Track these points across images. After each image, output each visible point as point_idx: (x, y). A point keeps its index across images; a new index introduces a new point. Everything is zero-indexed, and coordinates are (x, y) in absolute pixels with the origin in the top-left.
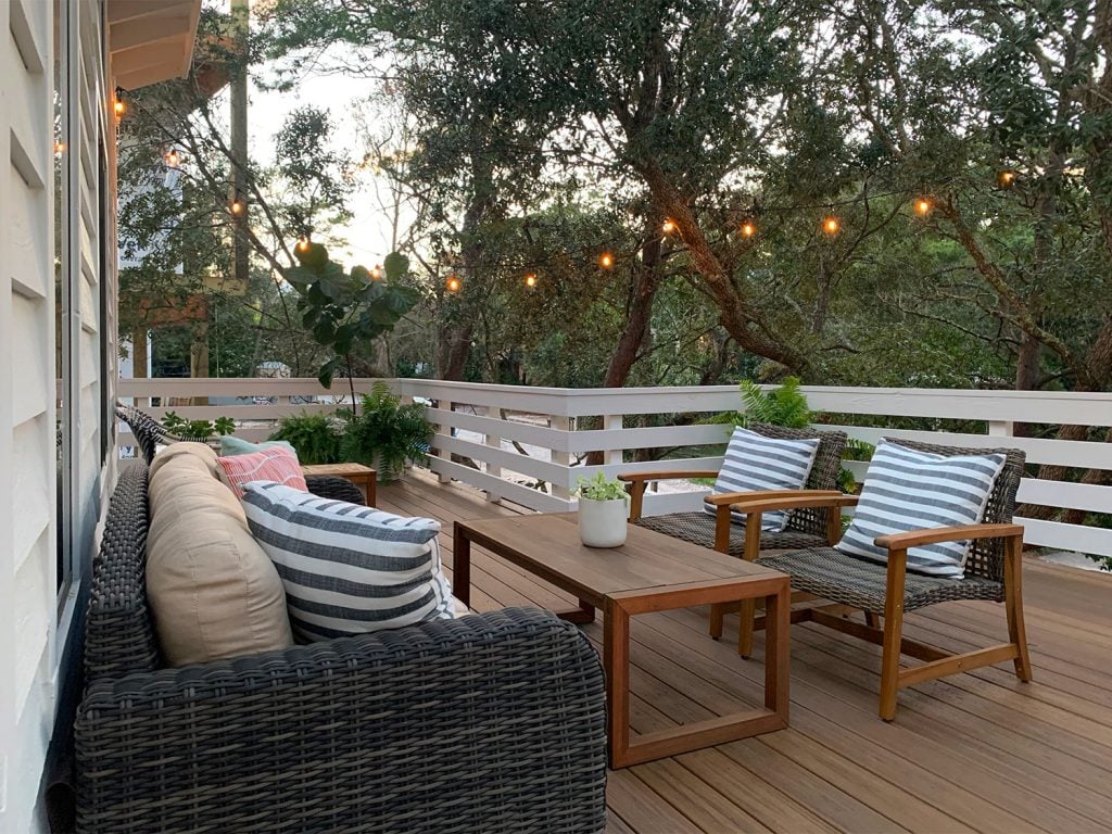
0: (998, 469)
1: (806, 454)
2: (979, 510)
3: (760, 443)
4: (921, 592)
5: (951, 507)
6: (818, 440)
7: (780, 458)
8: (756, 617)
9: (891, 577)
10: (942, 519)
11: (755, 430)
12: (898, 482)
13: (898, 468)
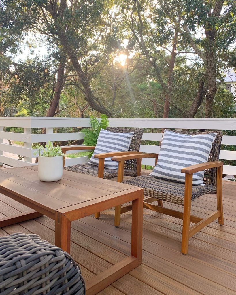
0: (214, 139)
1: (129, 138)
2: (208, 156)
3: (111, 135)
4: (194, 193)
5: (199, 155)
6: (133, 133)
7: (120, 140)
8: (121, 208)
9: (187, 188)
10: (195, 161)
11: (108, 130)
12: (175, 146)
13: (175, 140)
